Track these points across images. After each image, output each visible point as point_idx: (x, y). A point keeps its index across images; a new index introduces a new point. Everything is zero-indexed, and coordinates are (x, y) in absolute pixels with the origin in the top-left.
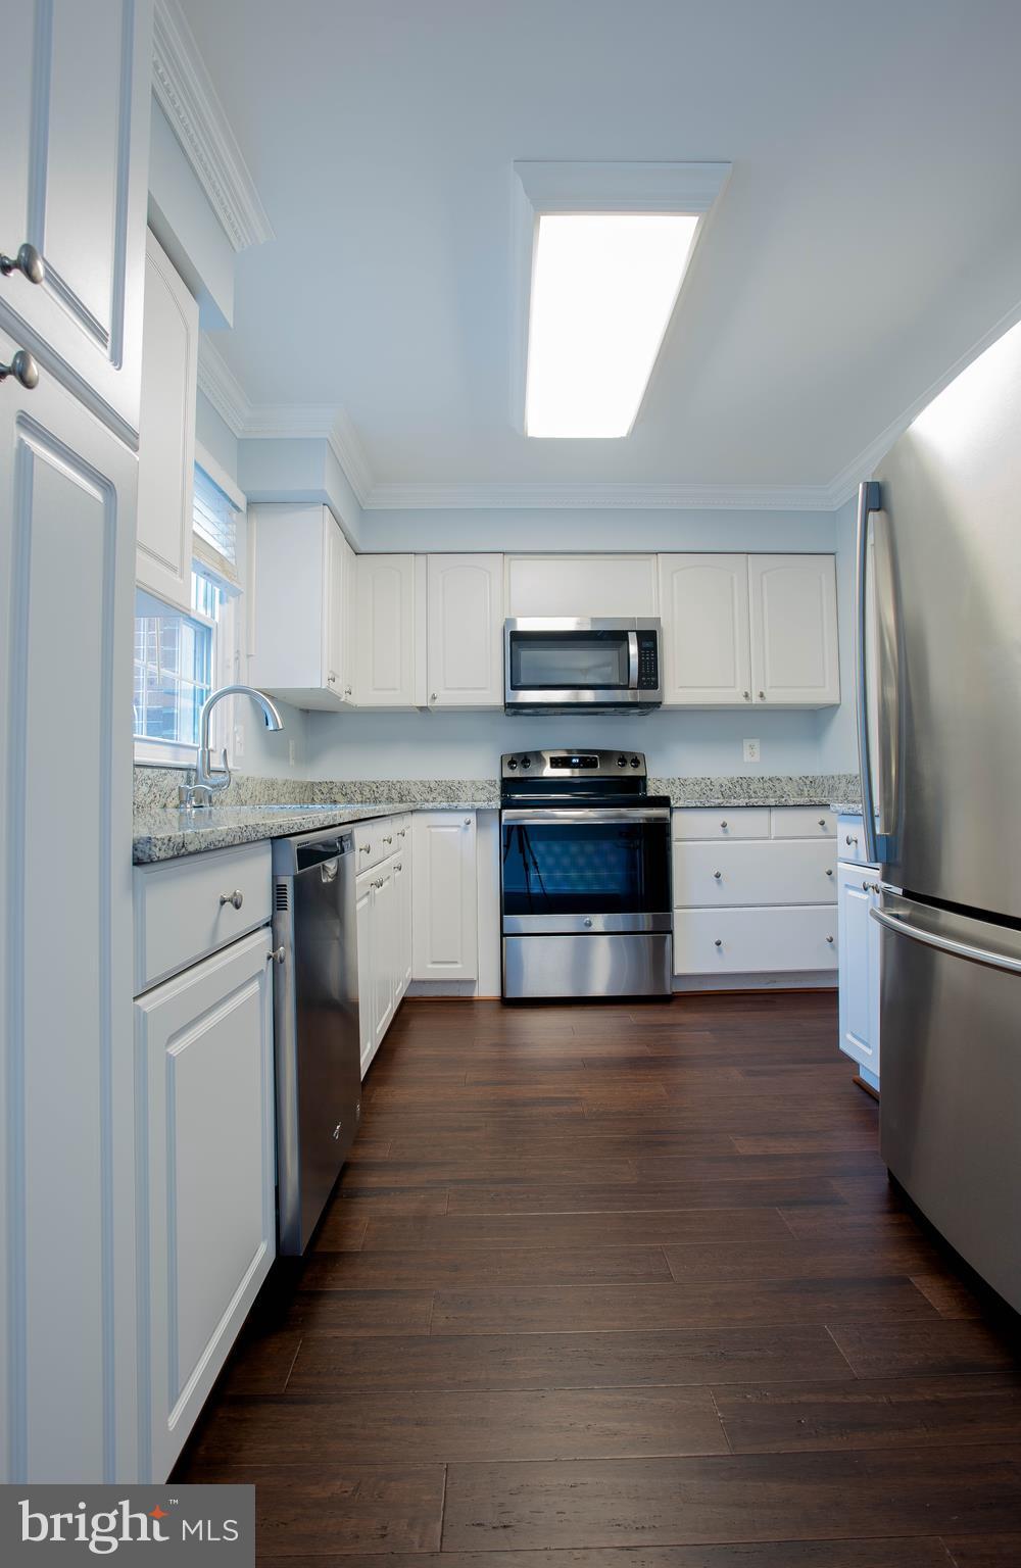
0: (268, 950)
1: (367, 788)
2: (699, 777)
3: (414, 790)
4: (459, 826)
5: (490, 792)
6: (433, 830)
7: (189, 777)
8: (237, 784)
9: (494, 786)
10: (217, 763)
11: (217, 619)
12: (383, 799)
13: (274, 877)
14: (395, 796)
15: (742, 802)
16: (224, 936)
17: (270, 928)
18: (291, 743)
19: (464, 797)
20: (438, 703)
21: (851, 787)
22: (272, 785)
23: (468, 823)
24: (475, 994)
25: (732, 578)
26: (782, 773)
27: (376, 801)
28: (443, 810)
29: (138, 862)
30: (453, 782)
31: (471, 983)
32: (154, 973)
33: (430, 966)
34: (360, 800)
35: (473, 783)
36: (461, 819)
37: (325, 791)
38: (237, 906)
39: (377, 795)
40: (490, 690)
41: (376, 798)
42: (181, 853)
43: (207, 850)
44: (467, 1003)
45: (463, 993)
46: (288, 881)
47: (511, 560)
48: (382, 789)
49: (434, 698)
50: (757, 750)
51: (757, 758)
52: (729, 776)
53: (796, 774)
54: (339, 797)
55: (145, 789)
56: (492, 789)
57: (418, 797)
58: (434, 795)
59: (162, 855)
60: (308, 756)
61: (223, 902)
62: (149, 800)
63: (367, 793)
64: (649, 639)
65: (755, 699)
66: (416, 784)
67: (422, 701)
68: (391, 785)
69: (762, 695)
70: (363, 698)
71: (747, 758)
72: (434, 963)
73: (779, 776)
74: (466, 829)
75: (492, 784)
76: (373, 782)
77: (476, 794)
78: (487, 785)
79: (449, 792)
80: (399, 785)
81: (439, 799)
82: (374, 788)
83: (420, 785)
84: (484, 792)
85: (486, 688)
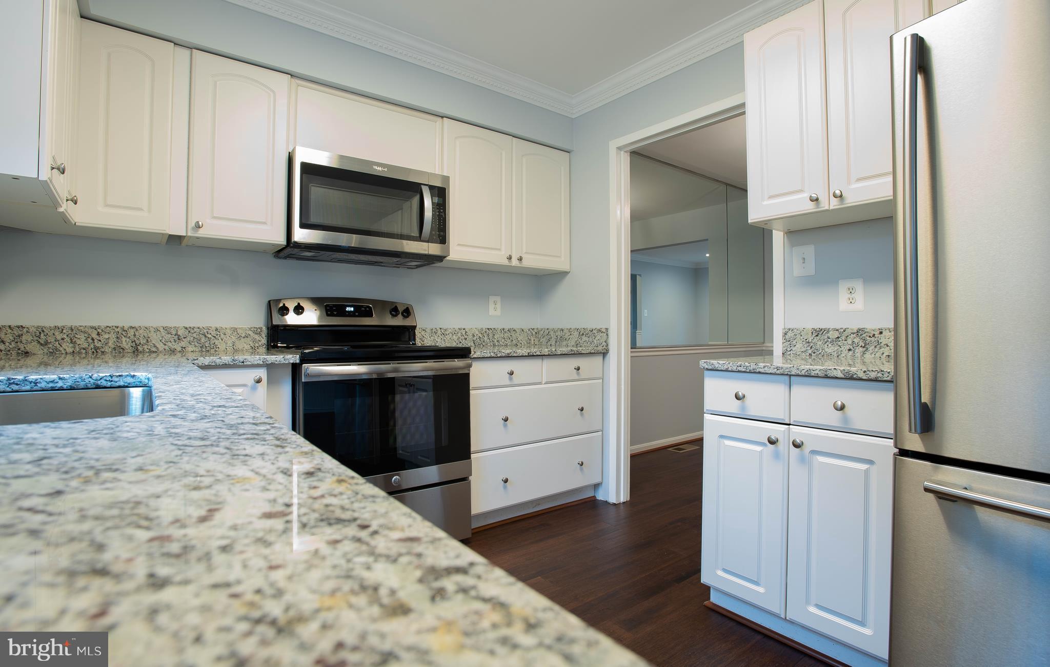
1: (82, 337)
2: (457, 327)
3: (155, 338)
4: (244, 385)
5: (254, 341)
9: (260, 334)
12: (107, 349)
14: (126, 343)
15: (524, 351)
19: (222, 346)
20: (201, 233)
21: (584, 338)
23: (259, 382)
25: (501, 154)
26: (516, 326)
28: (226, 366)
34: (70, 350)
35: (234, 331)
36: (249, 376)
39: (99, 345)
40: (270, 225)
41: (96, 348)
47: (298, 84)
48: (107, 336)
49: (198, 226)
50: (499, 306)
51: (498, 312)
52: (480, 327)
53: (526, 326)
56: (257, 337)
57: (161, 347)
58: (183, 344)
63: (81, 341)
64: (440, 193)
65: (515, 262)
67: (178, 230)
68: (121, 332)
69: (520, 259)
71: (492, 312)
73: (515, 327)
74: (254, 388)
75: (257, 331)
76: (92, 328)
77: (237, 343)
78: (250, 333)
79: (203, 340)
80: (131, 333)
81: (190, 349)
82: (94, 336)
83: (163, 333)
84: (248, 340)
85: (265, 223)
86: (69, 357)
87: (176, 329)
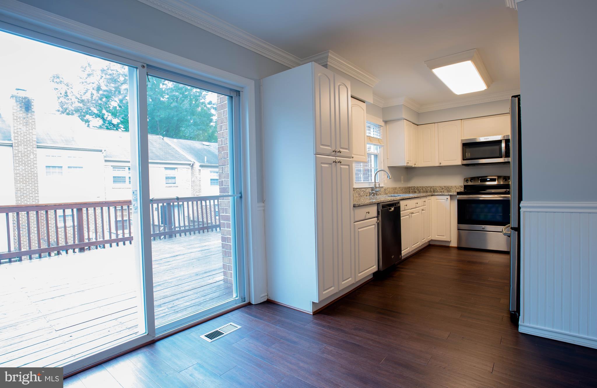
0: (376, 221)
3: (438, 189)
4: (445, 199)
5: (460, 189)
6: (438, 200)
7: (372, 189)
8: (385, 190)
9: (462, 187)
10: (377, 186)
11: (379, 152)
12: (429, 191)
13: (378, 210)
14: (432, 190)
16: (367, 217)
17: (377, 218)
18: (402, 177)
19: (452, 191)
20: (442, 165)
22: (395, 188)
23: (448, 199)
24: (450, 245)
27: (427, 192)
29: (354, 207)
30: (449, 186)
31: (449, 242)
32: (356, 220)
33: (436, 236)
34: (422, 191)
35: (456, 186)
37: (413, 189)
38: (369, 213)
40: (458, 160)
41: (427, 191)
42: (359, 206)
43: (363, 205)
44: (448, 248)
45: (447, 245)
46: (380, 211)
47: (464, 121)
48: (428, 188)
49: (440, 164)
54: (416, 191)
55: (362, 193)
56: (461, 188)
57: (439, 191)
58: (443, 190)
59: (357, 206)
60: (408, 180)
61: (367, 213)
62: (363, 195)
64: (507, 142)
66: (438, 187)
67: (437, 165)
68: (431, 187)
70: (420, 164)
72: (438, 236)
74: (447, 200)
75: (461, 187)
76: (426, 187)
77: (456, 190)
78: (460, 187)
79: (448, 189)
80: (433, 187)
81: (445, 191)
82: (426, 188)
83: (439, 187)
84: (459, 189)
85: (456, 160)
86: (422, 193)
87: (442, 186)
